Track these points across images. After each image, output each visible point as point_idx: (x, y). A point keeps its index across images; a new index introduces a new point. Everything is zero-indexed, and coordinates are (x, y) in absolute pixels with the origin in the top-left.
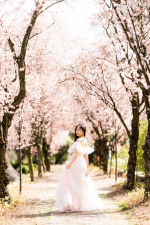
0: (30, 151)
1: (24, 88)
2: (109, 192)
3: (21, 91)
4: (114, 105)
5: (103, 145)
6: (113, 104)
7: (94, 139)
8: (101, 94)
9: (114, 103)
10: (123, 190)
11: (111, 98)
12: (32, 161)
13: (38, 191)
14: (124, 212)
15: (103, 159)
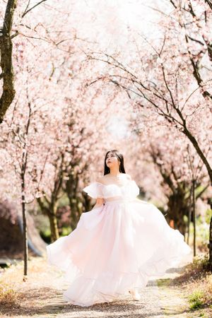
0: (53, 210)
1: (11, 84)
2: (178, 275)
3: (5, 91)
4: (184, 125)
5: (177, 202)
6: (182, 122)
7: (167, 195)
8: (161, 104)
9: (184, 121)
10: (202, 271)
11: (178, 111)
12: (56, 226)
13: (58, 275)
14: (197, 313)
15: (178, 223)
